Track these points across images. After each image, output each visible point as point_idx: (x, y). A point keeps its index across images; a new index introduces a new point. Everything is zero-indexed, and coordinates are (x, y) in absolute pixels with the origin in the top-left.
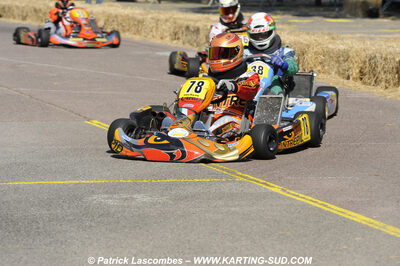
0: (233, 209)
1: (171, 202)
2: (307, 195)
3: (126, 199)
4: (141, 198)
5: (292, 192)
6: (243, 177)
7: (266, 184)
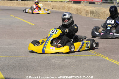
0: (91, 64)
1: (74, 62)
3: (62, 61)
4: (67, 61)
5: (111, 59)
6: (99, 55)
7: (105, 57)
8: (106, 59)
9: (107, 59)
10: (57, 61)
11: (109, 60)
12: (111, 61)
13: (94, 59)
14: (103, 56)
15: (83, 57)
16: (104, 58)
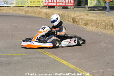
0: (35, 61)
1: (21, 59)
3: (10, 59)
5: (55, 57)
6: (46, 53)
7: (50, 55)
9: (52, 56)
10: (5, 59)
11: (53, 57)
12: (54, 58)
13: (40, 56)
14: (49, 54)
15: (31, 55)
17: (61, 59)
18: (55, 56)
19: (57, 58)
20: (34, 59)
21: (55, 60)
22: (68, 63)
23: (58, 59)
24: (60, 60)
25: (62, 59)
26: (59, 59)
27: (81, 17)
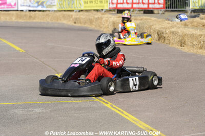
0: (75, 115)
1: (49, 112)
2: (119, 107)
3: (29, 111)
7: (106, 103)
8: (106, 105)
9: (109, 106)
10: (19, 112)
11: (110, 108)
12: (113, 109)
13: (87, 106)
14: (104, 102)
15: (69, 103)
16: (104, 104)
17: (124, 112)
18: (115, 105)
19: (117, 110)
20: (73, 112)
21: (113, 112)
22: (137, 120)
23: (119, 110)
24: (122, 112)
25: (126, 111)
26: (122, 110)
27: (173, 30)
